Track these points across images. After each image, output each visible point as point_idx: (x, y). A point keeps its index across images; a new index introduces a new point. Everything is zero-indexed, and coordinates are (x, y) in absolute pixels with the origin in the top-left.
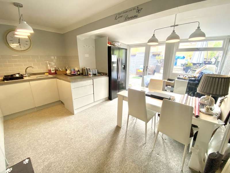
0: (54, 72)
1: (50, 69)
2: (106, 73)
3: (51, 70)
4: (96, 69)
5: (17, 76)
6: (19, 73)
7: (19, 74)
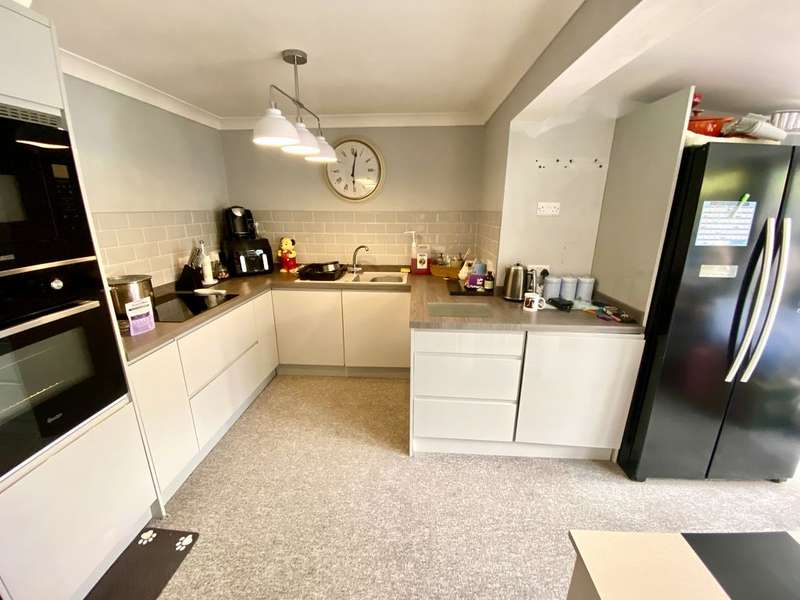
0: (425, 266)
1: (414, 257)
2: (640, 309)
3: (416, 260)
4: (591, 276)
5: (331, 268)
6: (337, 263)
7: (335, 263)
